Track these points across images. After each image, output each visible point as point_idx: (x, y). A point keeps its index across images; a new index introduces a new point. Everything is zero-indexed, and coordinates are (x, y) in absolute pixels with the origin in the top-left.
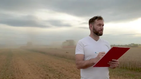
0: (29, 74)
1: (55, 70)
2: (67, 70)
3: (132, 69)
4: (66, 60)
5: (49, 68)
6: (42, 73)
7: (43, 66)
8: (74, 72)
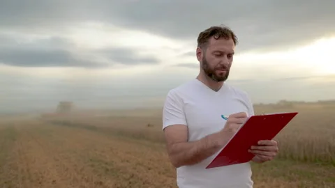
0: (54, 181)
1: (119, 170)
2: (149, 169)
3: (305, 159)
5: (104, 165)
6: (86, 177)
7: (91, 160)
8: (168, 174)
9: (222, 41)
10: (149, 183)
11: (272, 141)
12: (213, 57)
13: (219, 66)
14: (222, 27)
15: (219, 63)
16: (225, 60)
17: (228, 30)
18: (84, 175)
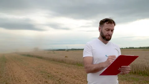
0: (26, 81)
1: (54, 76)
2: (67, 76)
3: (135, 73)
4: (66, 64)
5: (47, 74)
7: (41, 72)
8: (76, 78)
10: (68, 82)
11: (129, 66)
12: (105, 31)
14: (110, 19)
15: (108, 33)
16: (110, 32)
18: (39, 78)
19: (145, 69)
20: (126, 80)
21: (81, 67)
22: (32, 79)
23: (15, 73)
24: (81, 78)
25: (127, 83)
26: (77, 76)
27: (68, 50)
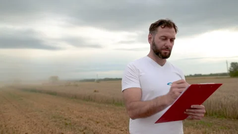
1: (75, 124)
2: (98, 123)
3: (207, 114)
4: (95, 104)
6: (51, 130)
7: (54, 117)
8: (111, 126)
9: (166, 29)
11: (201, 105)
13: (164, 47)
14: (167, 20)
16: (168, 43)
17: (171, 22)
18: (50, 128)
19: (220, 107)
20: (193, 125)
21: (121, 107)
22: (37, 129)
23: (9, 120)
24: (119, 125)
25: (195, 131)
26: (114, 123)
27: (99, 81)
